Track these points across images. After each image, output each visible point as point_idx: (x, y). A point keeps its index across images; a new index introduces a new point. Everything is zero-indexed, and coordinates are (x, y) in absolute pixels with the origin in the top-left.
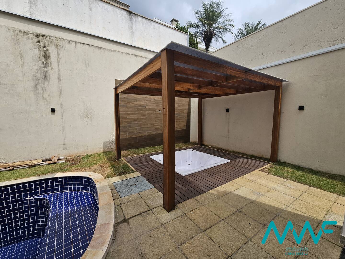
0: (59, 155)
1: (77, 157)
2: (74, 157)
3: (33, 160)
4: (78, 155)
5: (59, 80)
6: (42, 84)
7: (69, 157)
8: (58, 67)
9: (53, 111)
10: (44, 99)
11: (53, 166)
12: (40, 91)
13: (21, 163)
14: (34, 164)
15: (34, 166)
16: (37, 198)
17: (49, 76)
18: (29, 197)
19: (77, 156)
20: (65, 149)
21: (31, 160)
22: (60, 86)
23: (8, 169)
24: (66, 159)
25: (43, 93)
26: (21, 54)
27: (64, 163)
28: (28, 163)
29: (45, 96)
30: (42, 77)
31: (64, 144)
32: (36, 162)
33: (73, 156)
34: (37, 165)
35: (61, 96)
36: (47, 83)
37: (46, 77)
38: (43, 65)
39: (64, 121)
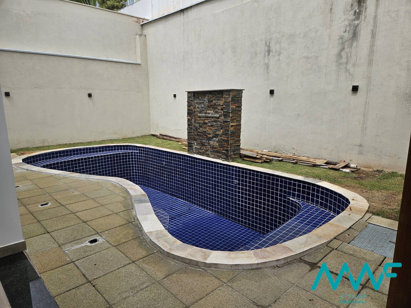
0: (351, 160)
1: (375, 171)
2: (372, 170)
3: (317, 158)
4: (379, 169)
5: (373, 34)
6: (348, 48)
7: (366, 168)
8: (376, 11)
9: (355, 89)
10: (347, 71)
11: (331, 172)
12: (344, 60)
13: (307, 158)
14: (316, 163)
15: (315, 166)
16: (297, 201)
17: (359, 33)
18: (292, 198)
19: (378, 171)
20: (360, 153)
21: (316, 158)
22: (372, 45)
23: (293, 161)
24: (360, 169)
25: (347, 63)
26: (331, 9)
27: (348, 173)
28: (311, 160)
29: (348, 68)
30: (351, 36)
31: (361, 146)
32: (318, 162)
33: (370, 167)
34: (318, 165)
35: (370, 63)
36: (355, 44)
37: (355, 35)
38: (355, 16)
39: (367, 106)
